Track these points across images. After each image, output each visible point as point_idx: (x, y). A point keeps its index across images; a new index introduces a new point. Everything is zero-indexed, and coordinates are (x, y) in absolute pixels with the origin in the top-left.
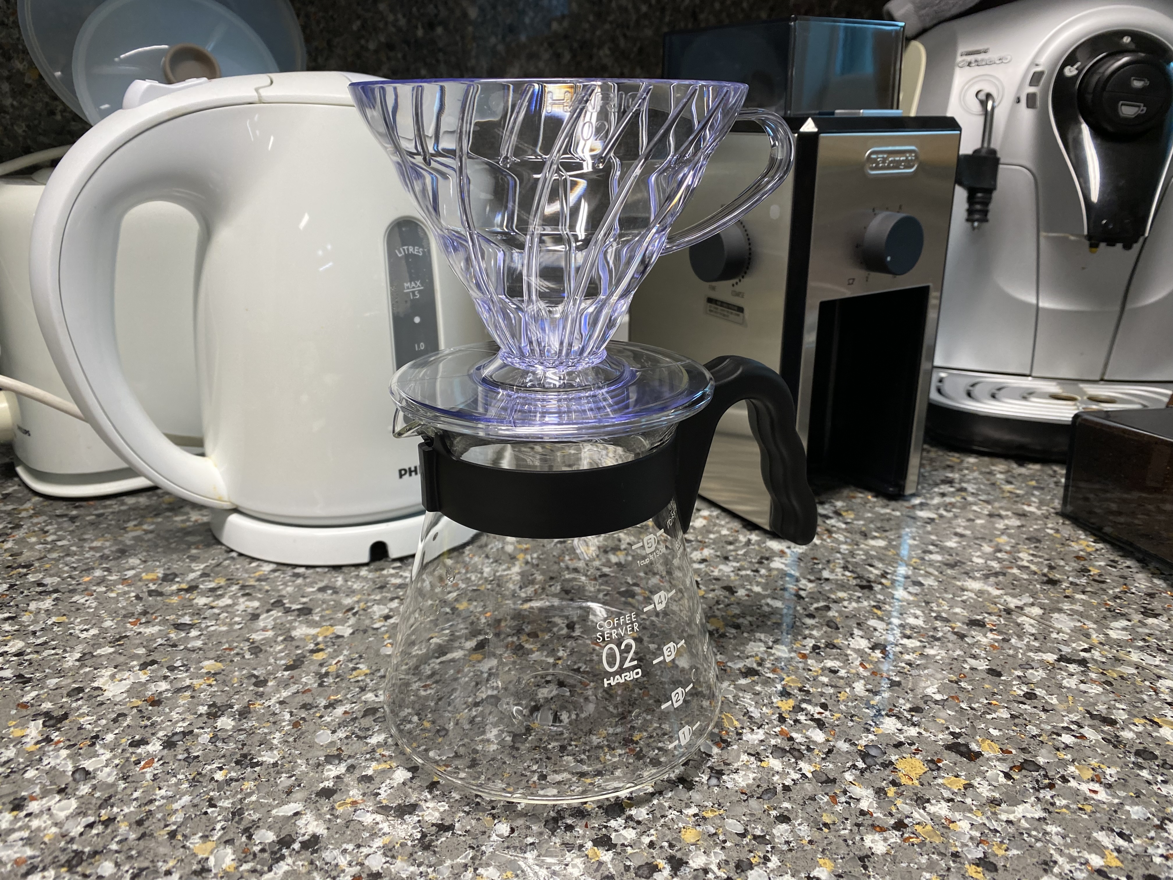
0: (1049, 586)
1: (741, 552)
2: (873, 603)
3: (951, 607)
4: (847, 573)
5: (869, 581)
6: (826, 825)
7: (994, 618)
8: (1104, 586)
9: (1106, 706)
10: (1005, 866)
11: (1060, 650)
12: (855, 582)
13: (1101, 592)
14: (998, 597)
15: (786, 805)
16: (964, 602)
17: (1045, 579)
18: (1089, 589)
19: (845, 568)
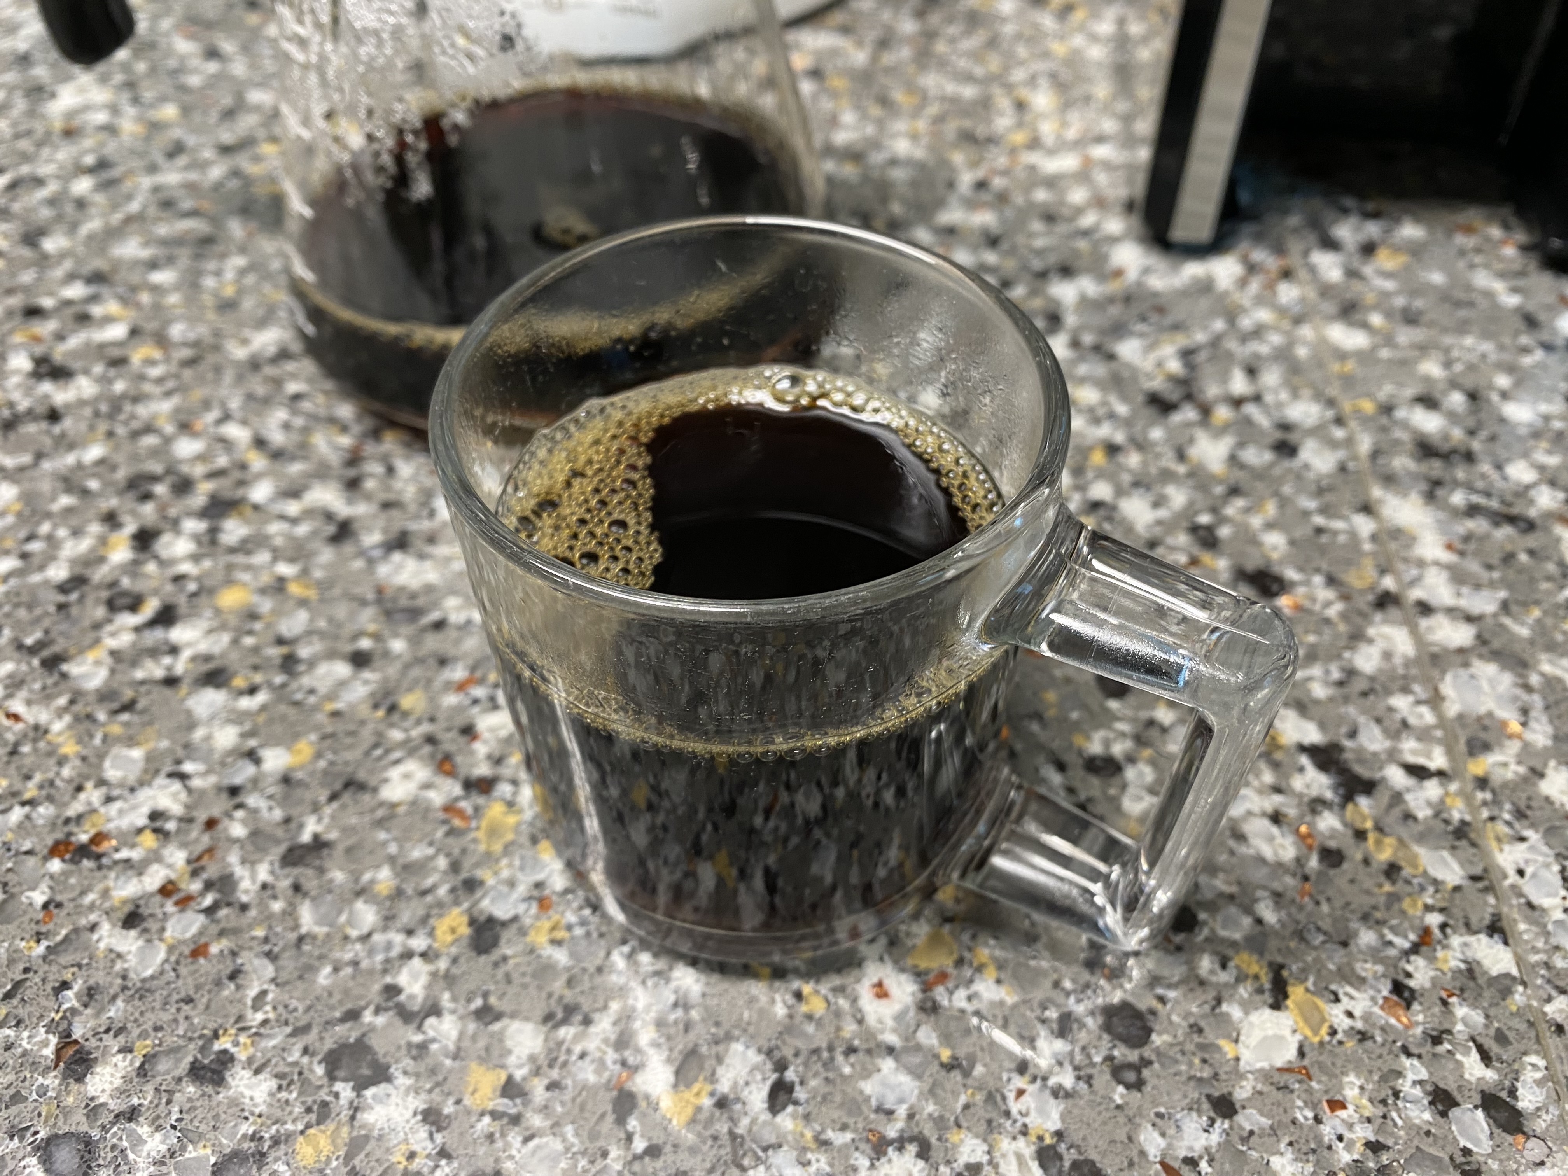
2: (1119, 437)
3: (1270, 526)
6: (393, 708)
7: (1324, 594)
9: (1234, 889)
10: (505, 959)
11: (1353, 734)
12: (1157, 384)
14: (1421, 563)
15: (398, 646)
16: (1319, 531)
19: (1187, 354)
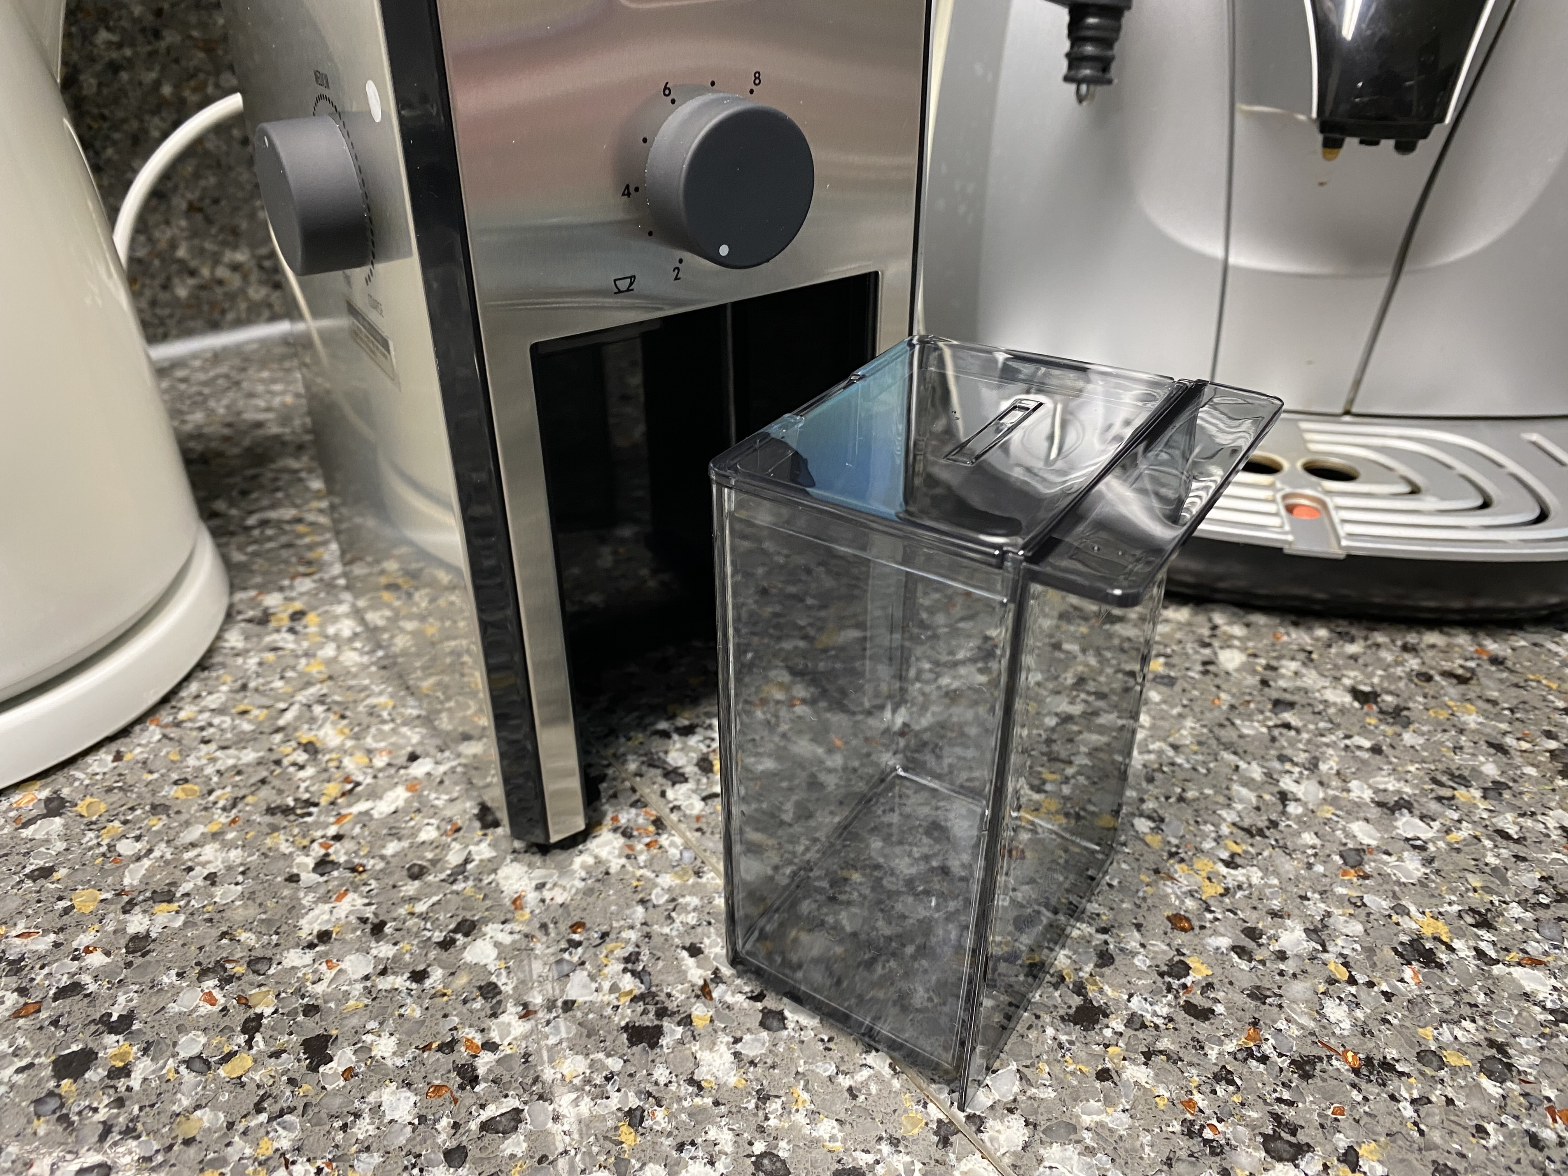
0: (1076, 1032)
1: (421, 907)
4: (628, 983)
5: (662, 1013)
8: (1203, 1029)
13: (1189, 1055)
17: (1077, 1001)
18: (1164, 1044)
19: (631, 962)
